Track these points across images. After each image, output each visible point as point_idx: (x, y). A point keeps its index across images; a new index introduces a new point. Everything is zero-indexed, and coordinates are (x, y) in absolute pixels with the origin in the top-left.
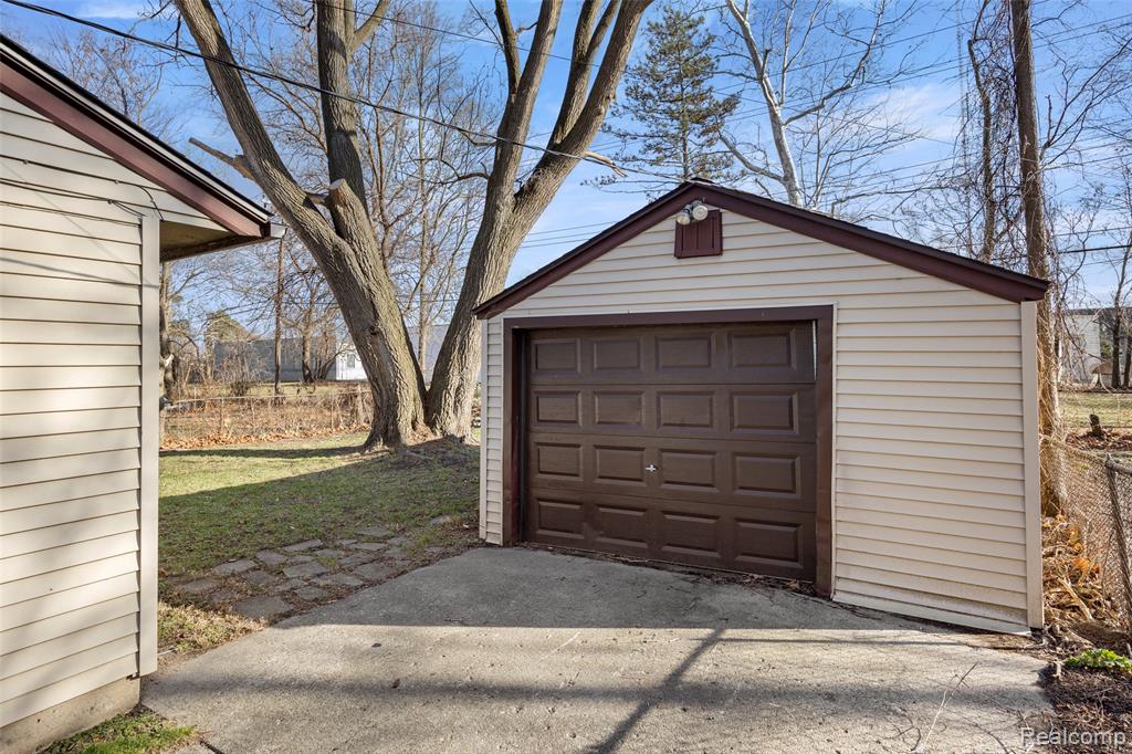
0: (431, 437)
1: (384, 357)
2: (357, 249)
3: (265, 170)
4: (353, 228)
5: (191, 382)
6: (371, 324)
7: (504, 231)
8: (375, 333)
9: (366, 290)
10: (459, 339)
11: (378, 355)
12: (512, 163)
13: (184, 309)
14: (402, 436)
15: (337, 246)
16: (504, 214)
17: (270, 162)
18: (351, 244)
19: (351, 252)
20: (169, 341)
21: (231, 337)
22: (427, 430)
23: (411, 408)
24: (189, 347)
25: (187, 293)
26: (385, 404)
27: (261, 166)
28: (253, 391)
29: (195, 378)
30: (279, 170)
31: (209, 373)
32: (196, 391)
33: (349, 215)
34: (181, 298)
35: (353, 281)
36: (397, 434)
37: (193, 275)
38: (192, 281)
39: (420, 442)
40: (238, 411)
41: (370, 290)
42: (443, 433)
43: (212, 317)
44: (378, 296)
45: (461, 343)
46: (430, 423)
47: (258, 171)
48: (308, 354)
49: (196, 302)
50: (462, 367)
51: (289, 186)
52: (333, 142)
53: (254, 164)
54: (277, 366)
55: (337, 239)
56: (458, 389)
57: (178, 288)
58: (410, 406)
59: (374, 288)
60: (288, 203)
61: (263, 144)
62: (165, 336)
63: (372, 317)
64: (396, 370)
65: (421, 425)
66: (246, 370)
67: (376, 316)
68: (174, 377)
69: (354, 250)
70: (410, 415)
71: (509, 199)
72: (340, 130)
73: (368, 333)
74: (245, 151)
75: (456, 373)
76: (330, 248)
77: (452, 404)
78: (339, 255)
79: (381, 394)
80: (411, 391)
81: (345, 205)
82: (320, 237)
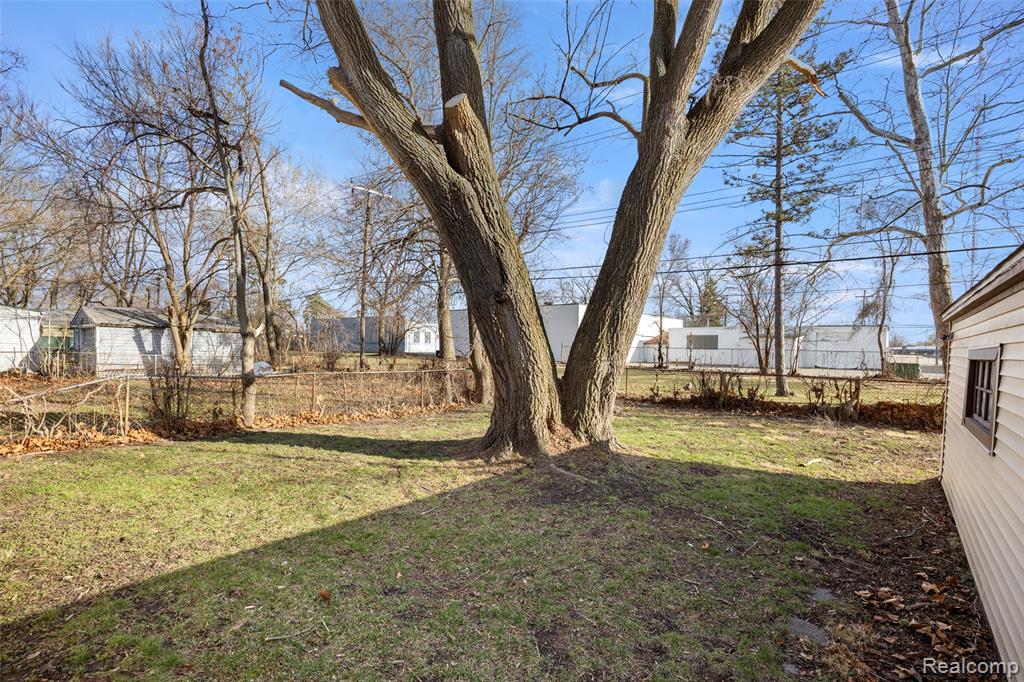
0: (575, 444)
1: (513, 333)
2: (480, 189)
3: (365, 82)
4: (475, 161)
5: (292, 349)
6: (497, 288)
7: (674, 163)
8: (503, 301)
9: (491, 244)
10: (609, 312)
11: (505, 331)
12: (691, 66)
13: (287, 290)
14: (540, 441)
15: (454, 184)
16: (675, 140)
17: (372, 72)
18: (472, 182)
19: (473, 193)
20: (273, 314)
21: (322, 316)
22: (569, 433)
23: (546, 403)
24: (291, 322)
25: (288, 277)
26: (512, 395)
27: (360, 77)
28: (342, 361)
29: (294, 346)
30: (383, 83)
31: (305, 343)
32: (295, 359)
33: (470, 144)
34: (285, 281)
35: (474, 230)
36: (532, 439)
37: (294, 262)
38: (293, 267)
39: (563, 450)
40: (329, 379)
41: (496, 244)
42: (590, 437)
43: (309, 297)
44: (507, 252)
45: (612, 318)
46: (572, 423)
47: (357, 84)
48: (383, 330)
49: (296, 284)
50: (613, 349)
51: (394, 104)
52: (449, 50)
53: (352, 75)
54: (362, 340)
55: (455, 175)
56: (606, 379)
57: (282, 272)
58: (545, 401)
59: (501, 241)
60: (394, 127)
61: (362, 46)
62: (269, 310)
63: (499, 278)
64: (529, 352)
65: (559, 425)
66: (336, 342)
67: (504, 279)
68: (277, 345)
69: (476, 190)
70: (545, 412)
71: (680, 119)
72: (459, 33)
73: (492, 301)
74: (341, 60)
75: (604, 358)
76: (446, 187)
77: (598, 398)
78: (458, 196)
79: (506, 382)
80: (546, 380)
81: (465, 130)
82: (434, 171)
